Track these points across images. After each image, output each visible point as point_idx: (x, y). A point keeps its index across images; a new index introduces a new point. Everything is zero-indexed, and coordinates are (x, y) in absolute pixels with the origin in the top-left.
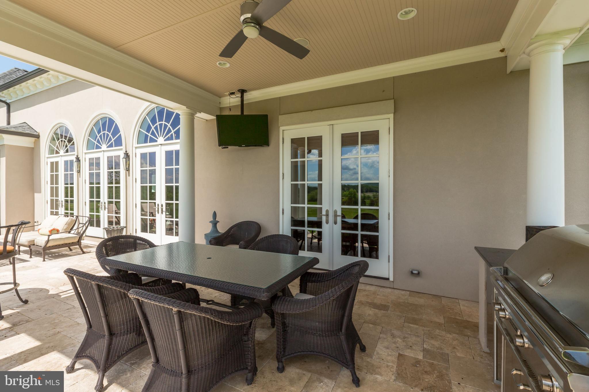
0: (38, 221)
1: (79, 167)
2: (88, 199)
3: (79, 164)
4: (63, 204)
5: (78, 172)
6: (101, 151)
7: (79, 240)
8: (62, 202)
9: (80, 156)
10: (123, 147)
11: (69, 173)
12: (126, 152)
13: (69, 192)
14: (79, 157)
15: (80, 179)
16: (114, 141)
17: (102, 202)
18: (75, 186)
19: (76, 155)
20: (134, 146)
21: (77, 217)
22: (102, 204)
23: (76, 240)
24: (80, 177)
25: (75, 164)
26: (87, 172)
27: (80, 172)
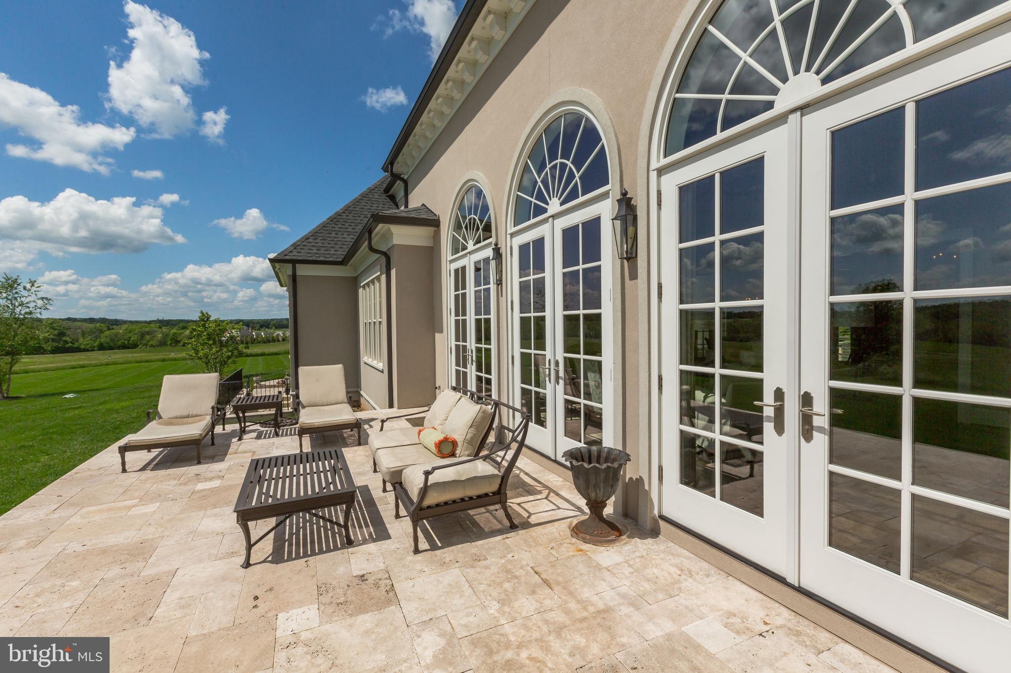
0: (440, 387)
1: (499, 271)
2: (517, 351)
3: (499, 265)
4: (474, 358)
5: (498, 283)
6: (545, 221)
7: (501, 485)
8: (472, 352)
9: (501, 245)
10: (613, 187)
11: (483, 287)
12: (624, 194)
13: (483, 332)
14: (499, 246)
15: (503, 300)
16: (580, 178)
17: (550, 360)
18: (493, 316)
19: (494, 242)
20: (654, 165)
21: (497, 404)
22: (550, 365)
23: (495, 487)
24: (502, 296)
25: (493, 264)
26: (516, 280)
27: (501, 284)
